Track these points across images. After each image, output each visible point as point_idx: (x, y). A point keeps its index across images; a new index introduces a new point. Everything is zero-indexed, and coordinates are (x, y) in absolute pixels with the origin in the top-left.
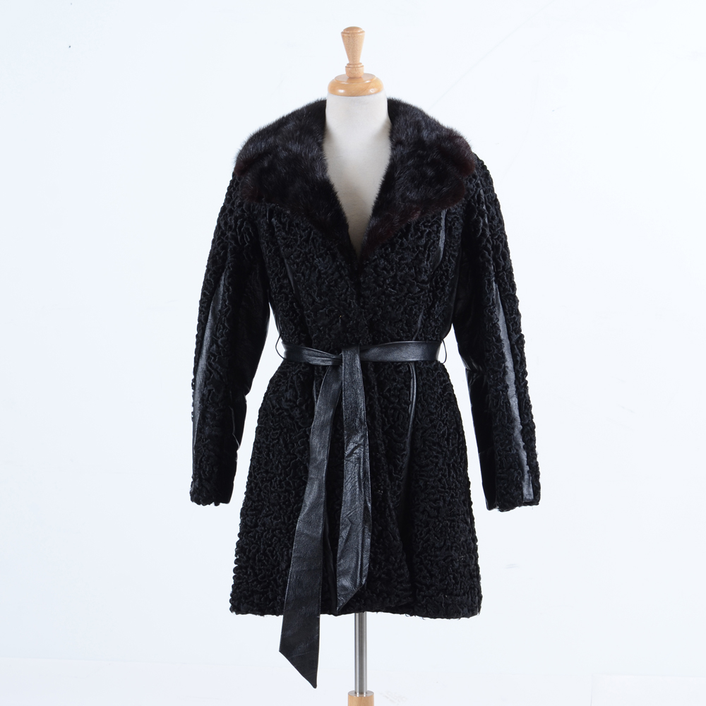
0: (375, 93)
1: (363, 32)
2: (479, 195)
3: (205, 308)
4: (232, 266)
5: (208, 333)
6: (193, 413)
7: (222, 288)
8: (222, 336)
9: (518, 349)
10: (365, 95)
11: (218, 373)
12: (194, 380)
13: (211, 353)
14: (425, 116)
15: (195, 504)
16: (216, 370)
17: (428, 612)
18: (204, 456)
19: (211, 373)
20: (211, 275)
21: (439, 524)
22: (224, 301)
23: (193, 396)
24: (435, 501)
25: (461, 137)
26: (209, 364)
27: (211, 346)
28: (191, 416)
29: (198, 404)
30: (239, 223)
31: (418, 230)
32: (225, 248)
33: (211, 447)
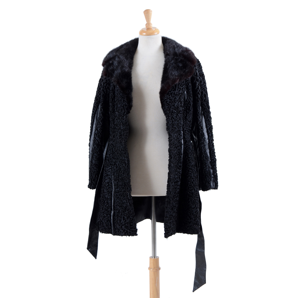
0: (157, 34)
1: (151, 11)
2: (197, 73)
3: (93, 117)
4: (102, 101)
5: (94, 126)
6: (89, 155)
7: (99, 109)
8: (99, 127)
9: (210, 131)
10: (153, 35)
11: (98, 141)
12: (90, 143)
13: (95, 133)
14: (176, 43)
15: (89, 189)
16: (97, 140)
17: (190, 232)
18: (93, 171)
19: (95, 141)
20: (95, 104)
21: (193, 199)
22: (100, 114)
23: (89, 149)
24: (191, 190)
25: (191, 50)
26: (95, 138)
27: (95, 131)
28: (88, 156)
29: (91, 152)
30: (105, 85)
31: (179, 88)
32: (100, 94)
33: (95, 168)
